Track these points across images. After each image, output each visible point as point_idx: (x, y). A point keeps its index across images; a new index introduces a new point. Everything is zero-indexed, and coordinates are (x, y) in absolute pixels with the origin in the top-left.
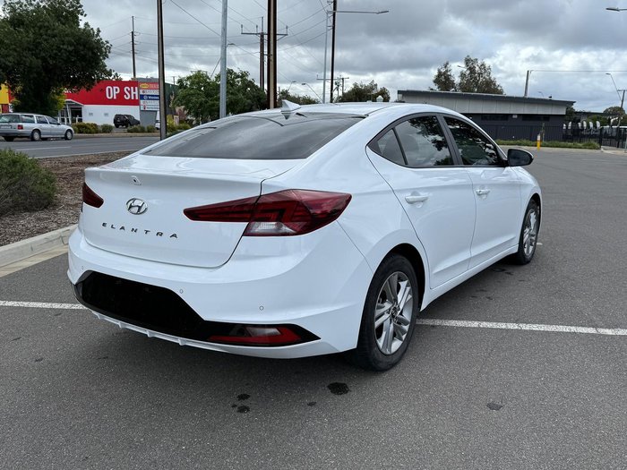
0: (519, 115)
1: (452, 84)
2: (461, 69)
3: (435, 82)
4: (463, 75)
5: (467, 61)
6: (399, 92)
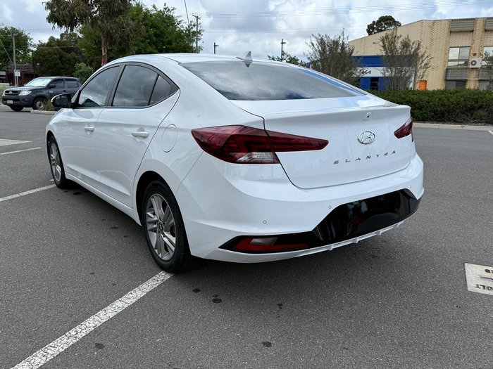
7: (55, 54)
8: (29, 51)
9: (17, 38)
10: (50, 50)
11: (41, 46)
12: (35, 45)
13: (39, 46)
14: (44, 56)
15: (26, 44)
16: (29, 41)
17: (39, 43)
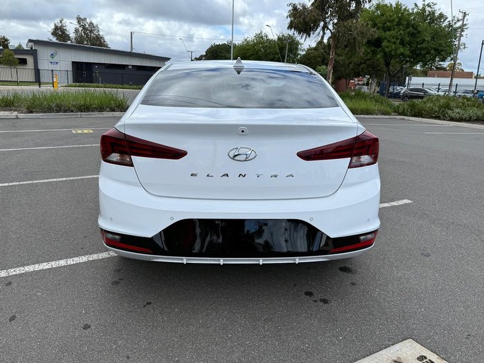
0: (132, 66)
1: (67, 37)
2: (75, 26)
3: (52, 34)
4: (77, 31)
5: (79, 20)
6: (30, 41)
7: (319, 57)
8: (298, 54)
9: (290, 44)
10: (316, 53)
11: (310, 49)
12: (304, 49)
13: (308, 50)
14: (309, 59)
15: (297, 49)
16: (300, 46)
17: (308, 47)
